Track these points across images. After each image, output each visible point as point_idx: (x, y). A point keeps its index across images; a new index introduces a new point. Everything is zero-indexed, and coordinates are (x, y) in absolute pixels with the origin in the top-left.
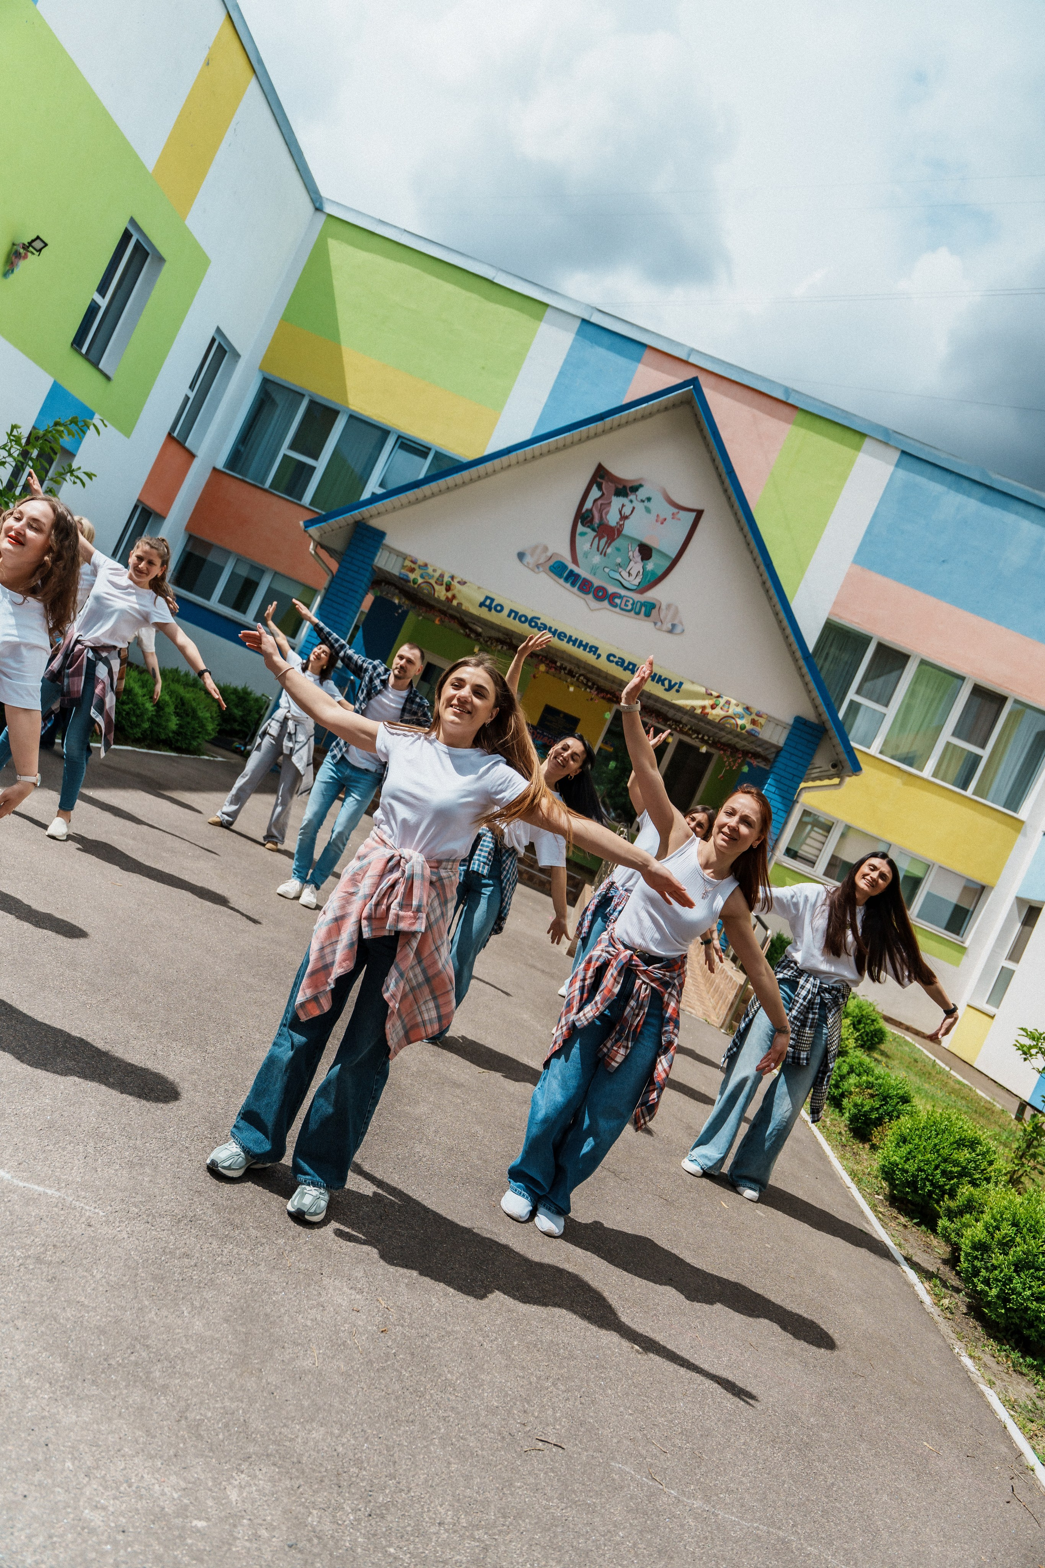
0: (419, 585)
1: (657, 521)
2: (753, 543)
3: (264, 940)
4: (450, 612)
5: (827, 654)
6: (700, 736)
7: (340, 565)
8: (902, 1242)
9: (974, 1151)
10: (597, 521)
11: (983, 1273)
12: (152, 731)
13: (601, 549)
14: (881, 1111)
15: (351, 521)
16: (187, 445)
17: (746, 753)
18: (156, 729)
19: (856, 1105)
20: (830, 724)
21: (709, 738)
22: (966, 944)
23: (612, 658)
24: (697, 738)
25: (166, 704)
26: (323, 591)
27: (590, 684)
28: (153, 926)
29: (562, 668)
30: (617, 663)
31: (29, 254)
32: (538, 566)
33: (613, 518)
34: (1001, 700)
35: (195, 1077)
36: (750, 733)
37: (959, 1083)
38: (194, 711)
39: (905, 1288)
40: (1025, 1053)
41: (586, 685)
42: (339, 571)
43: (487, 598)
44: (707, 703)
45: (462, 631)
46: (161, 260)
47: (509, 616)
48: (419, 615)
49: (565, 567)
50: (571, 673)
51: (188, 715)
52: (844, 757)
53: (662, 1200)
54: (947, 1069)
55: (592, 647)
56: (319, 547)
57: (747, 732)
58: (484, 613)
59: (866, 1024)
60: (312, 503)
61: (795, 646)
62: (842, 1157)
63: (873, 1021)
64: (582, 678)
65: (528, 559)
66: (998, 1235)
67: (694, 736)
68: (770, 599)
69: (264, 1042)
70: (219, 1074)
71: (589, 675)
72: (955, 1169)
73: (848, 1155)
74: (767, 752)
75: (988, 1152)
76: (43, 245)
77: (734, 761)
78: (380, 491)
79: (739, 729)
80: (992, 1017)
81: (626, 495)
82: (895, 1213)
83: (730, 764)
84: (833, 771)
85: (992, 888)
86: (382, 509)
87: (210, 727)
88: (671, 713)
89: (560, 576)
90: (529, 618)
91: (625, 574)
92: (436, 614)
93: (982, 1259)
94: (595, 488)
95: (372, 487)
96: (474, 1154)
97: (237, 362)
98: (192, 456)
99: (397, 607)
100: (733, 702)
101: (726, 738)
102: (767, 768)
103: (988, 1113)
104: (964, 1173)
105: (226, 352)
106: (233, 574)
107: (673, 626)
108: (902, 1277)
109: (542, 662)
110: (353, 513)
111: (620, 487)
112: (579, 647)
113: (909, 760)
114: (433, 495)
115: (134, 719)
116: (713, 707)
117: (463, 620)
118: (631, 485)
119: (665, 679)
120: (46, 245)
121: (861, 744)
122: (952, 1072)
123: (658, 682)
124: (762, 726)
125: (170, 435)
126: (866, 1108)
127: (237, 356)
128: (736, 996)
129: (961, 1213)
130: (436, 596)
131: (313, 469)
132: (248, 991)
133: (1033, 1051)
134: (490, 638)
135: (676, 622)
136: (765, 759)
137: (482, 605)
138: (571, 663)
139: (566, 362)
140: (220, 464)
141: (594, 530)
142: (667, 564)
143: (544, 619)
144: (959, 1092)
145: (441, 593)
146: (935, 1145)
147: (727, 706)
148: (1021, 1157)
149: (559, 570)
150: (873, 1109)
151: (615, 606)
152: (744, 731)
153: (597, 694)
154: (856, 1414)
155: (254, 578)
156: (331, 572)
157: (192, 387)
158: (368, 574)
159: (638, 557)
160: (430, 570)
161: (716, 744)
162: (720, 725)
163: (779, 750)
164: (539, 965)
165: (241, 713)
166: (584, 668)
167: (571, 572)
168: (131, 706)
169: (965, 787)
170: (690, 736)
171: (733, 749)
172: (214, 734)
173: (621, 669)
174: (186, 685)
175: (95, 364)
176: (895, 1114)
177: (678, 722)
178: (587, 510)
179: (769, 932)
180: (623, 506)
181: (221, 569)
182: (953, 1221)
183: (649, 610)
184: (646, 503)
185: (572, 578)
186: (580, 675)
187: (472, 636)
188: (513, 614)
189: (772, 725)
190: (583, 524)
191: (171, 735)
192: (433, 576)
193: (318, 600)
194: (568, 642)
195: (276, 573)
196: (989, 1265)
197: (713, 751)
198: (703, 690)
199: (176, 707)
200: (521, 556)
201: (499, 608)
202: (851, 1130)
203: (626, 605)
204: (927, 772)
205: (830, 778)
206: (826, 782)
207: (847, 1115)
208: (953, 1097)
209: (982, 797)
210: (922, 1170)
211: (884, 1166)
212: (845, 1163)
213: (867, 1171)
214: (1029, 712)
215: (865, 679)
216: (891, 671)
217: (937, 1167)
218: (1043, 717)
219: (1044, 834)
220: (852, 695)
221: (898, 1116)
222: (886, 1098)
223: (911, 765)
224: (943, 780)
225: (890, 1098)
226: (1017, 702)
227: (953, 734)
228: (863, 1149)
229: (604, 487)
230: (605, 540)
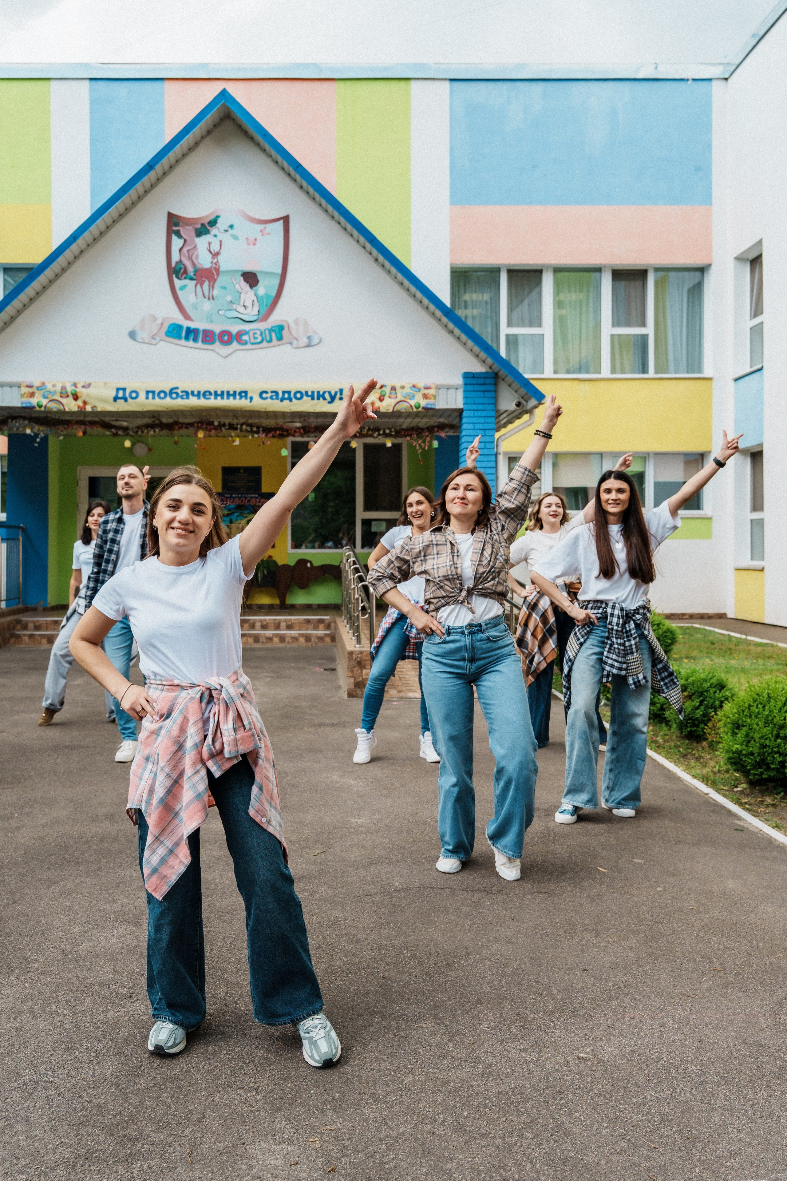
0: (45, 407)
1: (248, 244)
2: (350, 226)
4: (88, 419)
5: (465, 301)
6: (381, 432)
10: (191, 270)
13: (207, 295)
14: (702, 708)
17: (431, 429)
20: (497, 367)
21: (390, 429)
22: (707, 515)
24: (379, 435)
27: (255, 429)
29: (221, 425)
30: (271, 398)
33: (205, 261)
34: (642, 274)
36: (427, 409)
37: (759, 645)
41: (251, 432)
43: (118, 389)
45: (108, 433)
47: (147, 398)
48: (59, 436)
50: (232, 427)
52: (524, 391)
54: (744, 636)
55: (240, 393)
57: (423, 408)
58: (121, 406)
61: (433, 308)
62: (688, 768)
64: (244, 427)
65: (140, 335)
67: (375, 435)
68: (388, 273)
71: (250, 421)
73: (692, 763)
74: (451, 419)
77: (424, 442)
79: (415, 410)
80: (762, 570)
81: (208, 232)
82: (758, 797)
83: (420, 445)
84: (520, 410)
85: (710, 452)
89: (179, 337)
90: (168, 391)
91: (241, 309)
92: (75, 427)
94: (174, 238)
96: (343, 941)
99: (32, 439)
100: (398, 386)
101: (406, 423)
102: (457, 434)
107: (309, 338)
109: (199, 428)
111: (199, 226)
112: (228, 398)
113: (583, 369)
114: (19, 312)
116: (381, 399)
117: (103, 421)
118: (208, 221)
119: (324, 392)
121: (533, 373)
122: (749, 638)
123: (318, 399)
124: (434, 397)
126: (688, 711)
130: (67, 409)
134: (138, 427)
135: (310, 333)
136: (449, 428)
137: (116, 399)
138: (226, 417)
139: (92, 128)
141: (192, 279)
142: (277, 281)
143: (184, 385)
144: (765, 654)
145: (71, 405)
147: (393, 392)
149: (175, 332)
150: (694, 710)
151: (245, 343)
152: (420, 409)
153: (266, 435)
159: (246, 286)
160: (49, 387)
161: (399, 433)
162: (396, 414)
163: (460, 412)
166: (243, 416)
167: (189, 329)
169: (644, 370)
170: (372, 436)
171: (417, 431)
173: (278, 402)
178: (177, 263)
180: (210, 244)
183: (278, 333)
184: (231, 232)
185: (192, 334)
186: (242, 425)
188: (150, 395)
189: (443, 392)
190: (179, 278)
192: (55, 392)
194: (216, 398)
197: (399, 440)
200: (132, 335)
201: (134, 395)
202: (684, 738)
203: (255, 338)
204: (606, 371)
205: (518, 417)
206: (518, 422)
207: (674, 726)
208: (761, 661)
209: (665, 373)
210: (765, 746)
211: (729, 758)
212: (693, 772)
213: (716, 770)
214: (672, 274)
215: (511, 309)
216: (530, 292)
217: (777, 736)
218: (687, 274)
219: (736, 380)
220: (505, 330)
221: (721, 707)
222: (701, 693)
223: (587, 372)
224: (623, 372)
225: (707, 691)
226: (657, 270)
227: (613, 325)
228: (701, 749)
229: (182, 233)
230: (206, 285)
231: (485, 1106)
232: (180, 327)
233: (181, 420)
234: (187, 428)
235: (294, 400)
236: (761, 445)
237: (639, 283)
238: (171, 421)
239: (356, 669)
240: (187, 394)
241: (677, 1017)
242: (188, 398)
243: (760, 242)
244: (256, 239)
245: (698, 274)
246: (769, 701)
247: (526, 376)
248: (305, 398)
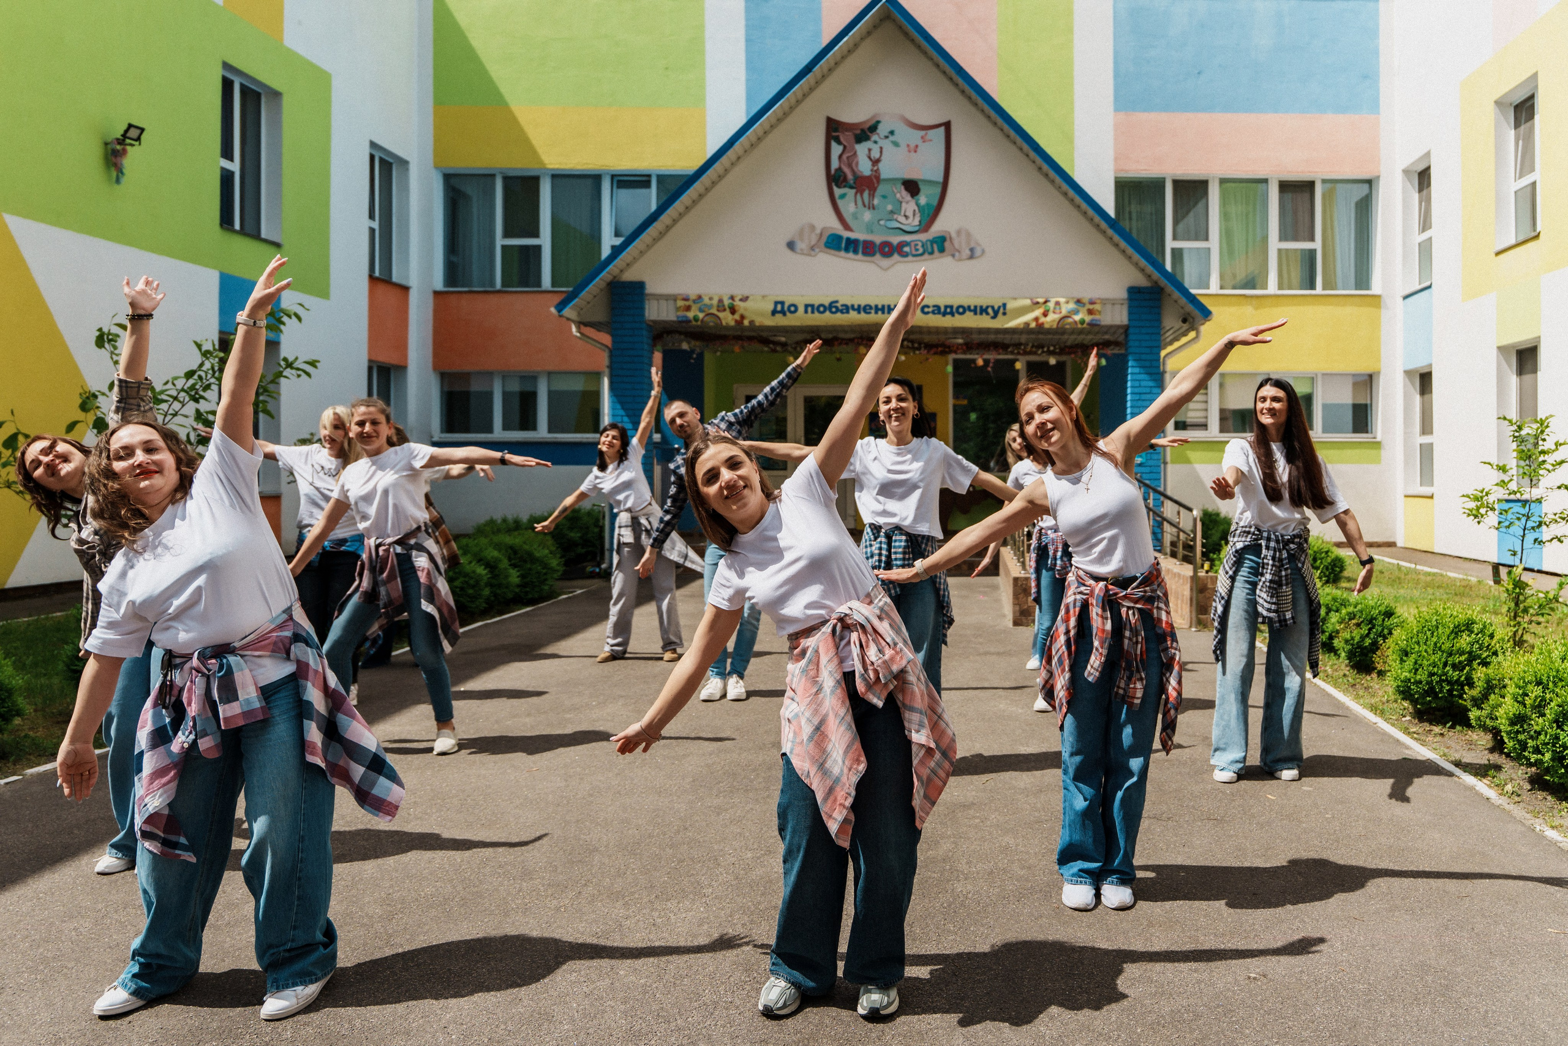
0: (702, 321)
1: (909, 151)
2: (1012, 133)
3: (710, 754)
4: (745, 334)
5: (1130, 213)
6: (1045, 349)
7: (612, 336)
8: (1446, 751)
9: (1472, 632)
10: (850, 176)
11: (1531, 743)
12: (495, 595)
13: (866, 204)
14: (1372, 636)
15: (603, 285)
16: (395, 279)
18: (498, 591)
19: (1347, 641)
20: (1163, 282)
21: (1054, 346)
22: (1379, 439)
23: (926, 310)
24: (1043, 352)
25: (499, 560)
26: (607, 371)
27: (916, 345)
28: (591, 795)
30: (933, 312)
31: (128, 148)
32: (812, 248)
33: (865, 167)
34: (1309, 186)
35: (706, 927)
36: (1090, 324)
37: (1429, 574)
38: (530, 554)
39: (1468, 793)
40: (1476, 516)
41: (914, 349)
42: (614, 342)
43: (776, 303)
44: (1038, 313)
45: (766, 349)
46: (276, 95)
47: (806, 312)
48: (715, 352)
49: (839, 238)
51: (525, 561)
52: (1190, 307)
53: (1211, 822)
54: (1413, 566)
56: (582, 327)
57: (1089, 324)
58: (780, 321)
59: (1321, 559)
60: (553, 284)
61: (1097, 219)
62: (1357, 697)
63: (1327, 552)
65: (800, 245)
66: (1528, 702)
67: (1040, 352)
68: (1052, 182)
69: (758, 858)
70: (728, 911)
72: (1463, 658)
73: (1361, 693)
74: (1116, 336)
75: (1485, 627)
76: (138, 131)
78: (618, 241)
79: (1079, 326)
80: (1432, 497)
81: (867, 138)
82: (1427, 726)
84: (1185, 327)
85: (1379, 373)
86: (629, 259)
87: (554, 563)
88: (1007, 339)
89: (839, 249)
90: (827, 305)
91: (902, 219)
92: (732, 342)
93: (1524, 731)
94: (834, 144)
95: (608, 241)
97: (407, 169)
98: (405, 289)
99: (688, 354)
100: (1062, 300)
101: (1071, 339)
102: (1123, 351)
103: (1467, 590)
104: (1472, 657)
105: (391, 164)
106: (506, 396)
107: (972, 250)
108: (1460, 784)
109: (859, 344)
110: (601, 275)
111: (858, 132)
113: (1250, 284)
114: (675, 222)
115: (471, 591)
116: (1045, 314)
117: (761, 336)
118: (868, 126)
119: (987, 307)
120: (142, 130)
121: (1199, 288)
122: (1418, 567)
123: (981, 314)
124: (1100, 312)
125: (372, 277)
126: (1357, 639)
127: (404, 163)
128: (1191, 589)
129: (1485, 696)
130: (724, 323)
131: (538, 248)
132: (718, 814)
133: (1483, 511)
134: (797, 343)
135: (972, 245)
136: (1117, 344)
137: (774, 312)
139: (747, 26)
140: (439, 284)
141: (851, 187)
142: (938, 190)
143: (844, 300)
144: (1435, 583)
145: (727, 319)
146: (1435, 644)
147: (1057, 307)
148: (1515, 617)
149: (835, 243)
150: (1363, 638)
151: (905, 255)
152: (1085, 326)
153: (928, 353)
154: (1478, 935)
155: (529, 389)
156: (607, 346)
157: (372, 216)
158: (645, 333)
159: (907, 196)
160: (706, 300)
161: (1064, 350)
162: (1060, 330)
163: (1126, 329)
164: (992, 650)
165: (579, 535)
167: (848, 239)
168: (462, 579)
169: (1312, 286)
170: (1035, 353)
172: (561, 569)
173: (939, 316)
174: (509, 531)
175: (256, 235)
176: (1386, 632)
177: (1018, 345)
178: (836, 170)
179: (1195, 512)
180: (870, 150)
181: (489, 396)
182: (1482, 709)
183: (940, 244)
184: (891, 138)
185: (852, 246)
187: (778, 348)
188: (810, 309)
189: (1109, 307)
190: (839, 187)
191: (517, 590)
192: (712, 305)
193: (606, 382)
194: (876, 313)
195: (550, 374)
196: (1532, 733)
197: (1063, 358)
198: (1028, 302)
199: (510, 559)
200: (791, 245)
201: (792, 309)
202: (1353, 667)
203: (917, 250)
204: (1272, 288)
205: (1185, 334)
206: (1184, 340)
207: (1343, 654)
208: (1430, 591)
209: (1332, 289)
210: (1433, 674)
211: (1398, 686)
212: (1362, 701)
213: (1384, 699)
214: (1339, 186)
215: (1176, 222)
216: (1196, 203)
217: (1445, 664)
218: (1355, 186)
219: (1406, 297)
220: (1170, 244)
221: (1390, 633)
222: (1371, 621)
223: (1254, 288)
224: (1290, 288)
225: (1375, 619)
226: (1324, 181)
227: (1281, 240)
228: (1372, 680)
229: (842, 139)
230: (866, 194)
231: (1159, 1024)
232: (840, 238)
233: (842, 335)
234: (847, 344)
235: (957, 315)
236: (1430, 365)
237: (1307, 196)
238: (830, 336)
239: (1021, 596)
240: (846, 309)
241: (1345, 938)
242: (848, 312)
243: (1428, 155)
244: (917, 146)
245: (1366, 186)
246: (1437, 628)
247: (1193, 291)
248: (968, 313)
